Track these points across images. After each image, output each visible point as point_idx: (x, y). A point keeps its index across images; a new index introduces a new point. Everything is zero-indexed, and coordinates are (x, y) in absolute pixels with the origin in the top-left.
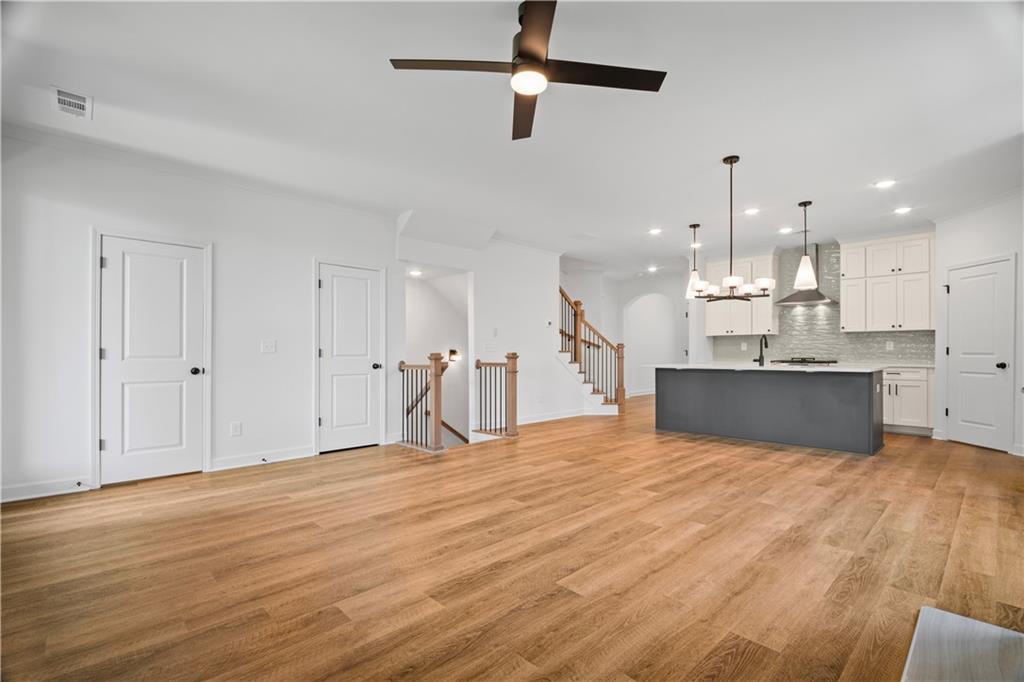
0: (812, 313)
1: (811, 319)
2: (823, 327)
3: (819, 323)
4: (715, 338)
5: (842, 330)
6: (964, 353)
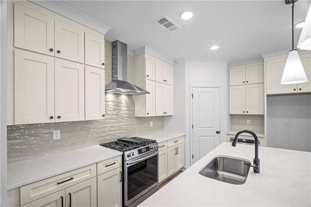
1: (117, 106)
2: (124, 112)
6: (200, 128)
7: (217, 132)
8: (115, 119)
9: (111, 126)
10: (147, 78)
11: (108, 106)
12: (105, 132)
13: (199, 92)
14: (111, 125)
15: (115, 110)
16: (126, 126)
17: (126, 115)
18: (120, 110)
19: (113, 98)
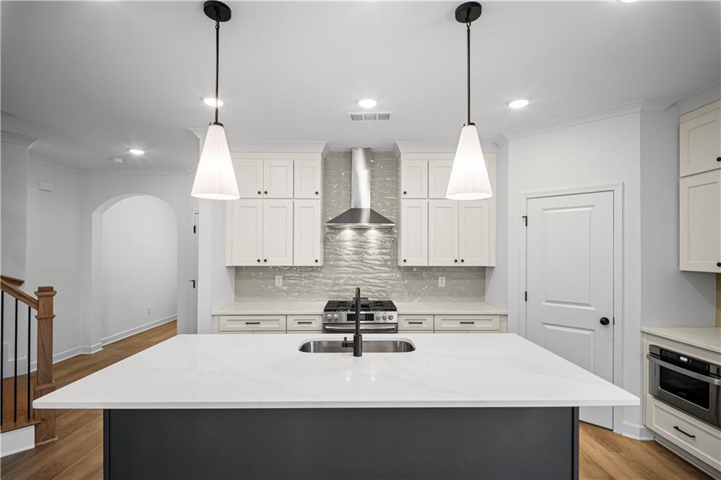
0: (363, 239)
1: (361, 247)
2: (373, 257)
3: (370, 251)
4: (238, 269)
5: (402, 264)
6: (547, 301)
7: (605, 322)
8: (355, 268)
9: (349, 278)
10: (403, 196)
11: (344, 248)
12: (339, 285)
13: (544, 210)
14: (349, 275)
15: (356, 253)
16: (378, 281)
17: (378, 263)
18: (366, 253)
19: (353, 235)
